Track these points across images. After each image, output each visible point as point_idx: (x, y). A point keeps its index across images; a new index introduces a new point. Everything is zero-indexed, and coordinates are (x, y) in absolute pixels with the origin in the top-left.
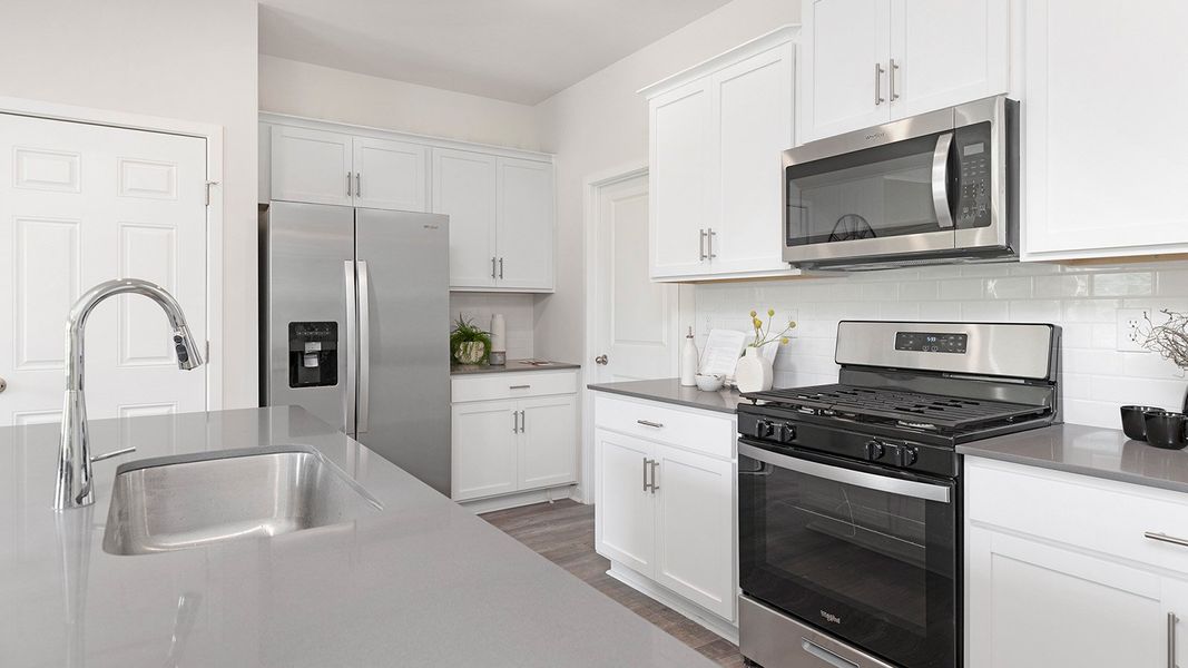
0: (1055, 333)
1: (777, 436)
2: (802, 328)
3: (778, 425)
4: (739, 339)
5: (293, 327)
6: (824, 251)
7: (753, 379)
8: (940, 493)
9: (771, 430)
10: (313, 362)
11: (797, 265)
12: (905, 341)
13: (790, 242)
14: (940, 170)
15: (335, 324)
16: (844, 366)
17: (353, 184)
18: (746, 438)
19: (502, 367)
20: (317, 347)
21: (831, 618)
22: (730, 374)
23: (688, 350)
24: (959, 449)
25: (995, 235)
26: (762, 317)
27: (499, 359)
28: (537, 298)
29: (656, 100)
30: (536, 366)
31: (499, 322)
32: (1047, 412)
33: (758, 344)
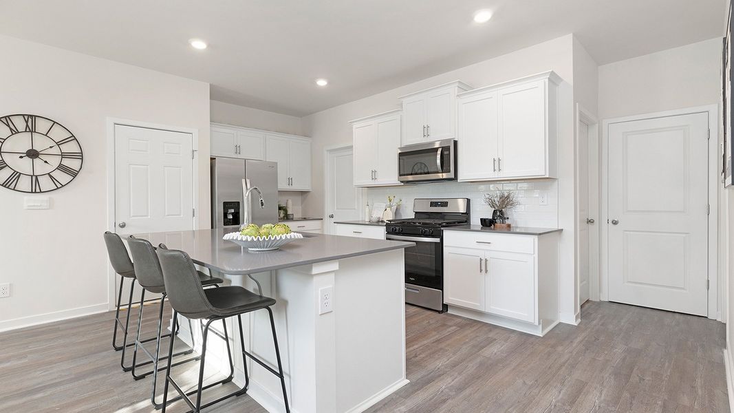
0: (469, 201)
1: (397, 231)
2: (403, 202)
3: (397, 228)
4: (384, 206)
5: (225, 203)
6: (410, 178)
7: (389, 216)
8: (438, 240)
9: (396, 230)
10: (231, 217)
11: (402, 182)
12: (433, 204)
13: (400, 175)
14: (439, 157)
15: (239, 202)
16: (416, 213)
17: (238, 149)
18: (388, 233)
19: (292, 220)
20: (233, 211)
21: (412, 279)
22: (381, 217)
23: (367, 210)
24: (442, 229)
25: (452, 175)
26: (392, 198)
27: (291, 216)
28: (303, 193)
29: (355, 126)
30: (305, 219)
31: (290, 202)
32: (466, 222)
33: (390, 206)
